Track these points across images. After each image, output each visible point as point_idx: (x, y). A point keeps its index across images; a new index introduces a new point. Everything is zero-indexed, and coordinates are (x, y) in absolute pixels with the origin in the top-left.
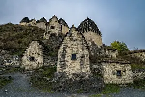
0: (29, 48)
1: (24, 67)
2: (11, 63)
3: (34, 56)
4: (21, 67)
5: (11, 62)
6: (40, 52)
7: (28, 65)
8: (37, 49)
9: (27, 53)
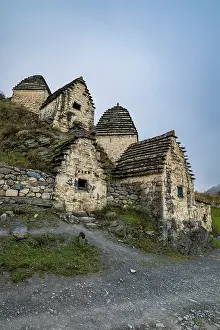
0: (73, 155)
1: (65, 206)
2: (25, 191)
3: (86, 177)
4: (57, 206)
5: (22, 187)
6: (100, 171)
7: (74, 200)
8: (92, 162)
9: (69, 169)
